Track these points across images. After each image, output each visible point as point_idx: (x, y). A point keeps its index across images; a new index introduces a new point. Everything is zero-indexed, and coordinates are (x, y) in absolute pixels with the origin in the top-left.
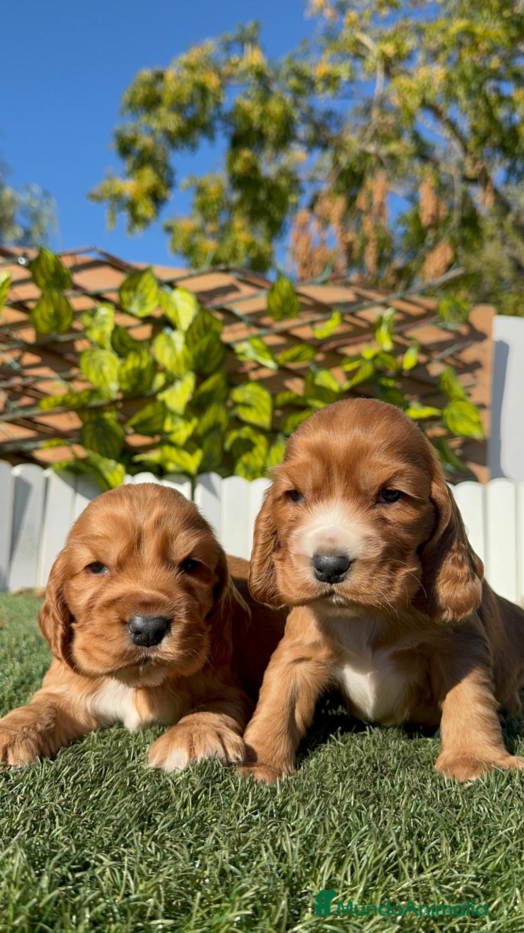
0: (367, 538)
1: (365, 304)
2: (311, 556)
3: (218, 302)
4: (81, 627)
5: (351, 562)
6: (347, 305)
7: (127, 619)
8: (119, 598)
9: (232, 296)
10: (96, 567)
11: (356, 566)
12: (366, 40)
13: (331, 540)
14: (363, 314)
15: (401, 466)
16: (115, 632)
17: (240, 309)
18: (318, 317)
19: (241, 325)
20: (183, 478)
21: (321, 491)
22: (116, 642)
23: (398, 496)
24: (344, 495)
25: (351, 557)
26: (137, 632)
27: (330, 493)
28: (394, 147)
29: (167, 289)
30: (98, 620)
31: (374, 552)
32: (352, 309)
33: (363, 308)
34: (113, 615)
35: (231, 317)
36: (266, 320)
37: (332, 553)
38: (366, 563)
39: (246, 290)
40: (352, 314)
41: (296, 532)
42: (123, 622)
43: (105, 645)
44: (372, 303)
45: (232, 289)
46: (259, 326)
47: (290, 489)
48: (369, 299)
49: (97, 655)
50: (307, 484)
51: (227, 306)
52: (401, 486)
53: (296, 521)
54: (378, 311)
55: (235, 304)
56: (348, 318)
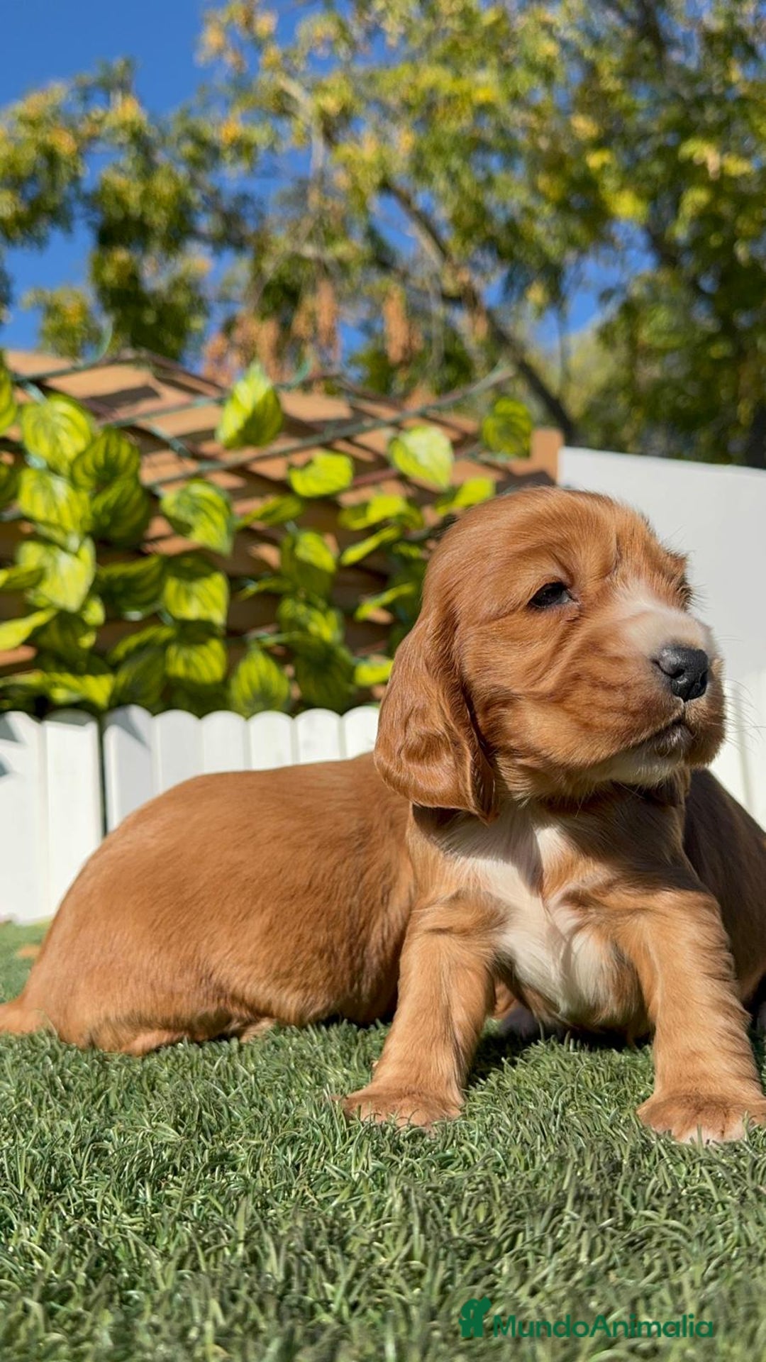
1: (367, 423)
3: (124, 414)
6: (341, 423)
9: (146, 406)
12: (294, 89)
14: (364, 439)
17: (164, 428)
18: (293, 443)
19: (166, 456)
20: (83, 716)
28: (340, 250)
29: (35, 393)
32: (347, 431)
33: (364, 430)
35: (149, 441)
36: (209, 448)
39: (171, 396)
40: (348, 439)
44: (378, 423)
45: (145, 393)
46: (197, 457)
48: (373, 416)
51: (143, 423)
54: (387, 433)
55: (155, 418)
56: (341, 445)
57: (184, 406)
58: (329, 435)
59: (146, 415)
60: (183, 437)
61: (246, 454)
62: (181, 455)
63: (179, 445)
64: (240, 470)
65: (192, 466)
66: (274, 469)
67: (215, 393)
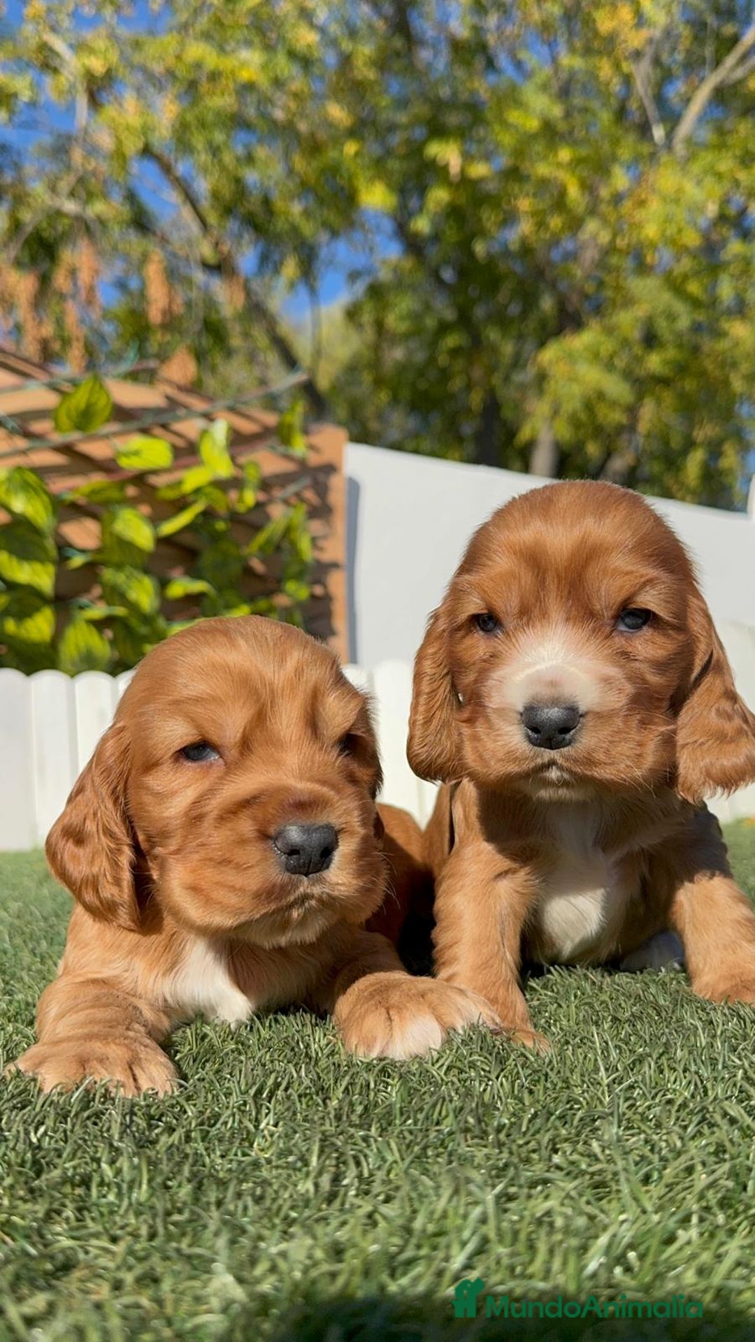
0: (607, 681)
1: (181, 412)
2: (521, 709)
4: (178, 852)
5: (581, 716)
6: (158, 411)
7: (272, 830)
8: (255, 798)
10: (195, 751)
11: (588, 722)
12: (59, 45)
13: (553, 684)
14: (179, 427)
15: (651, 572)
16: (253, 853)
21: (529, 613)
22: (257, 869)
23: (645, 618)
24: (568, 619)
25: (582, 708)
26: (293, 851)
27: (544, 615)
28: (98, 208)
30: (217, 837)
31: (617, 700)
33: (178, 419)
34: (246, 826)
36: (38, 427)
37: (555, 702)
38: (602, 717)
40: (164, 426)
41: (496, 675)
42: (264, 836)
43: (232, 877)
44: (190, 412)
46: (27, 435)
47: (480, 612)
48: (186, 407)
49: (219, 894)
50: (507, 604)
52: (650, 600)
53: (493, 659)
54: (200, 423)
56: (158, 431)
57: (16, 388)
58: (148, 421)
60: (13, 416)
61: (73, 436)
62: (12, 432)
63: (11, 424)
64: (66, 449)
65: (21, 443)
66: (97, 450)
67: (44, 378)
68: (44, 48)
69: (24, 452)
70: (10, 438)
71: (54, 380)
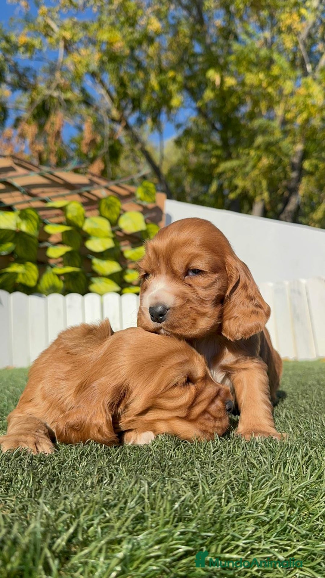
1: (96, 186)
2: (148, 308)
5: (168, 309)
6: (85, 185)
9: (11, 174)
11: (171, 311)
12: (53, 25)
13: (156, 298)
14: (95, 192)
17: (17, 183)
18: (67, 192)
19: (17, 193)
21: (154, 272)
24: (167, 273)
25: (168, 306)
32: (88, 188)
33: (94, 189)
35: (11, 187)
36: (34, 191)
39: (20, 171)
40: (88, 192)
44: (99, 186)
45: (11, 169)
46: (30, 195)
48: (98, 184)
51: (9, 180)
53: (146, 289)
55: (13, 179)
56: (85, 194)
57: (26, 175)
59: (11, 177)
60: (24, 187)
62: (24, 193)
63: (23, 190)
65: (27, 198)
67: (38, 171)
68: (47, 26)
69: (28, 202)
70: (23, 196)
71: (42, 172)
